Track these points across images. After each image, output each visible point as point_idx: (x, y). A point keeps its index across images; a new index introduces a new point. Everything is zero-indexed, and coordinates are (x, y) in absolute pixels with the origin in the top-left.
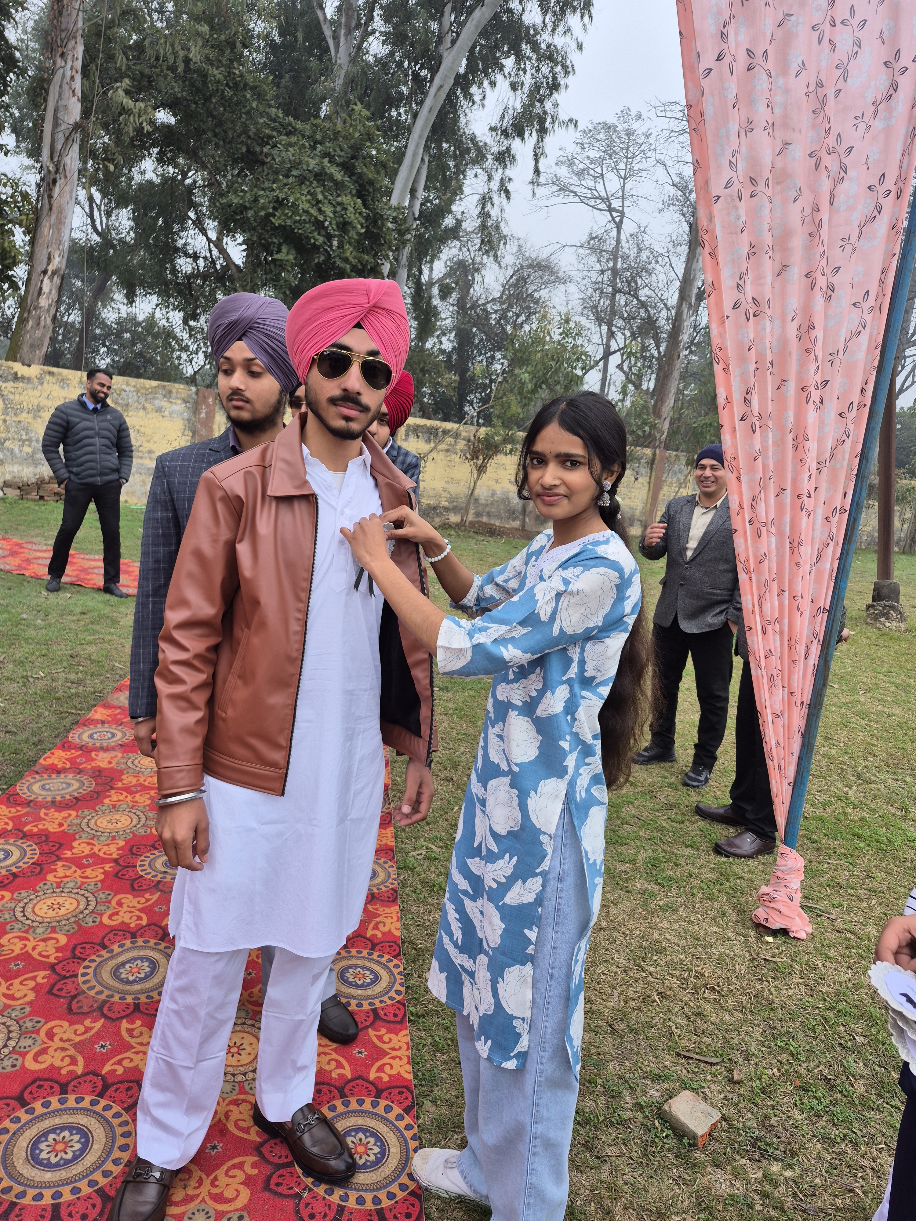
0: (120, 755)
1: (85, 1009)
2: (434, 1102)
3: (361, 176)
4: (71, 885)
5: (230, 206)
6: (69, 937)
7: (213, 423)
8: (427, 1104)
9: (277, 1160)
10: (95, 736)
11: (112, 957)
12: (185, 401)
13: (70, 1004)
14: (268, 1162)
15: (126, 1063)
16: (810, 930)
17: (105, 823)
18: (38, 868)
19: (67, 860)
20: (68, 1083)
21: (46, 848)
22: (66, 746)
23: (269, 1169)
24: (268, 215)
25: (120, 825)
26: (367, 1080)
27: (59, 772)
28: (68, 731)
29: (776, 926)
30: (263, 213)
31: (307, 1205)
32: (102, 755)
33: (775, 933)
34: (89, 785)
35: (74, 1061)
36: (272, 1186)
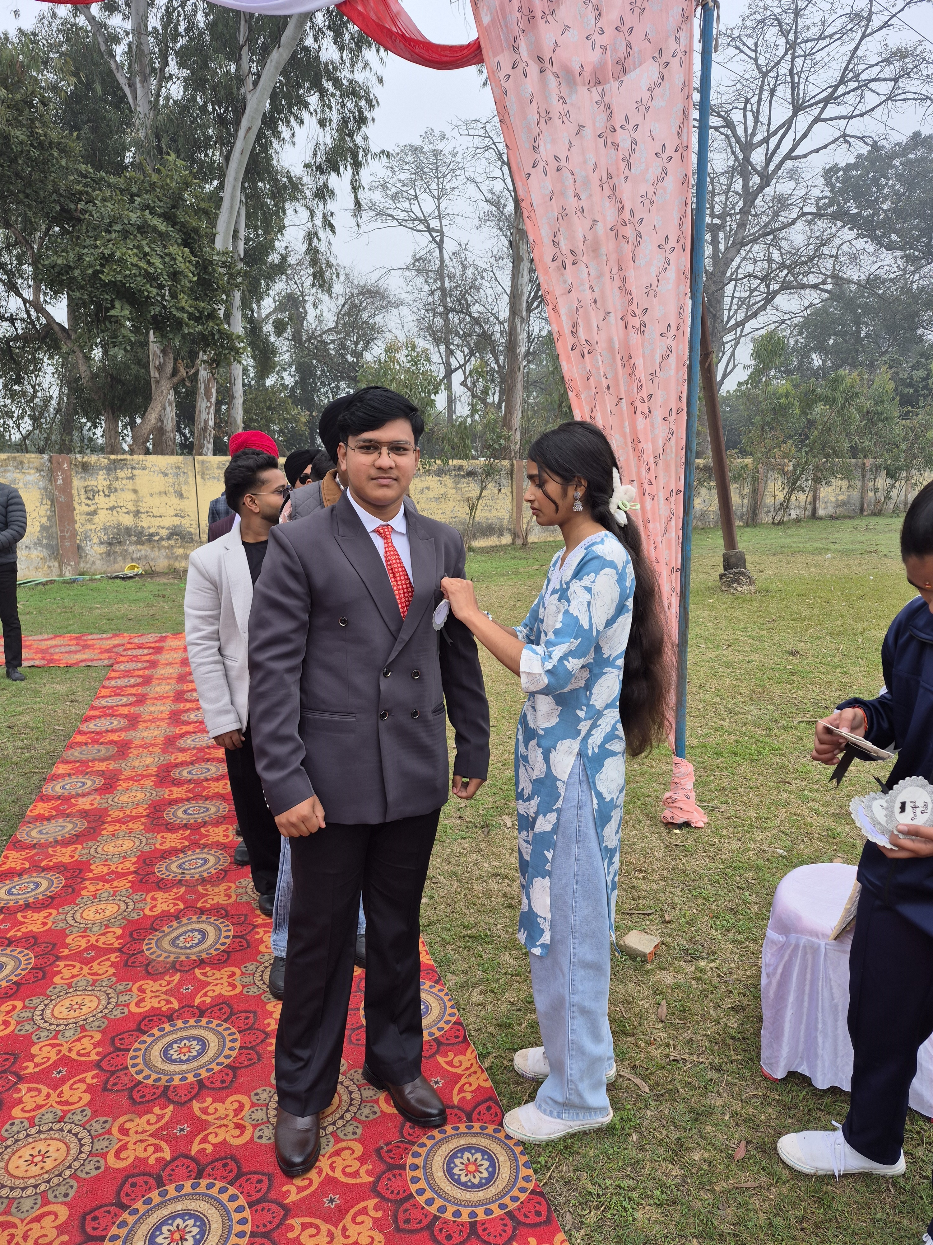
0: (98, 797)
1: (161, 970)
2: (453, 973)
3: (183, 225)
4: (106, 894)
5: (53, 267)
6: (123, 928)
7: (71, 488)
8: (449, 976)
10: (67, 787)
11: (166, 935)
12: (38, 470)
13: (146, 970)
15: (210, 994)
16: (706, 820)
17: (111, 849)
18: (70, 890)
19: (91, 879)
20: (172, 1015)
21: (69, 875)
22: (44, 798)
24: (96, 272)
25: (125, 847)
27: (49, 819)
28: (40, 787)
29: (680, 821)
30: (90, 271)
32: (81, 800)
33: (680, 826)
34: (82, 825)
35: (168, 1002)
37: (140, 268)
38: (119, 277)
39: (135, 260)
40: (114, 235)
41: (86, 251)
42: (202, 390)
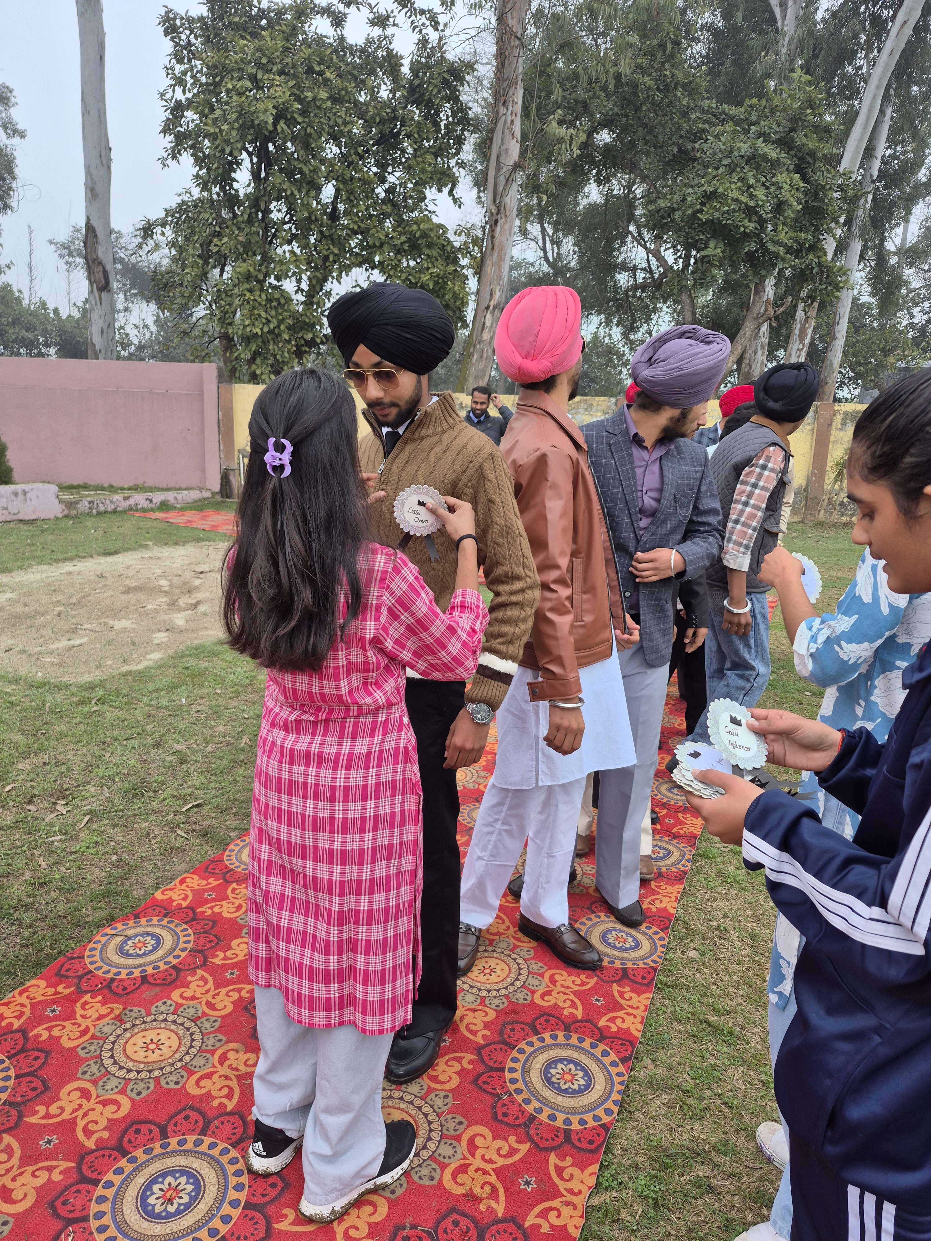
3: (799, 148)
9: (492, 1064)
14: (484, 1062)
23: (482, 1068)
24: (696, 212)
26: (596, 1025)
30: (690, 212)
31: (504, 1105)
36: (480, 1082)
37: (741, 203)
38: (717, 215)
39: (736, 194)
40: (720, 171)
41: (690, 190)
42: (797, 332)
